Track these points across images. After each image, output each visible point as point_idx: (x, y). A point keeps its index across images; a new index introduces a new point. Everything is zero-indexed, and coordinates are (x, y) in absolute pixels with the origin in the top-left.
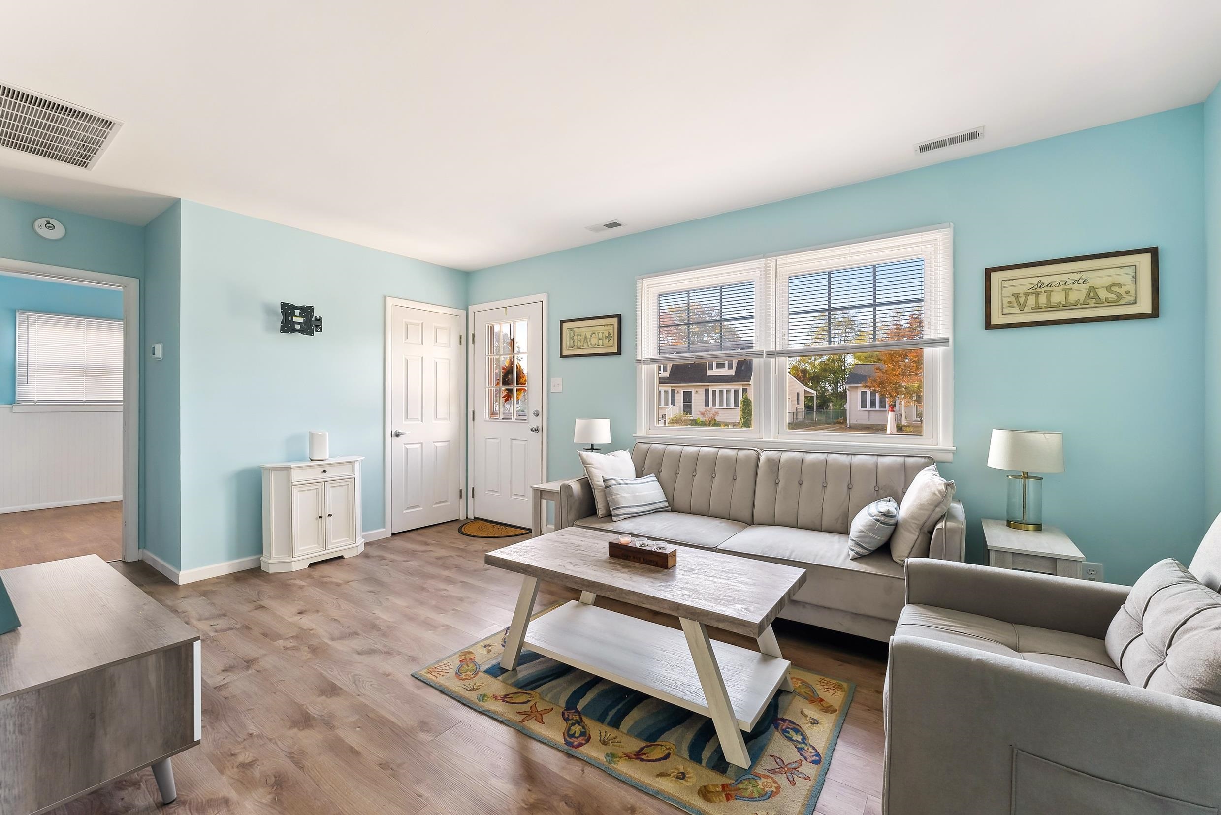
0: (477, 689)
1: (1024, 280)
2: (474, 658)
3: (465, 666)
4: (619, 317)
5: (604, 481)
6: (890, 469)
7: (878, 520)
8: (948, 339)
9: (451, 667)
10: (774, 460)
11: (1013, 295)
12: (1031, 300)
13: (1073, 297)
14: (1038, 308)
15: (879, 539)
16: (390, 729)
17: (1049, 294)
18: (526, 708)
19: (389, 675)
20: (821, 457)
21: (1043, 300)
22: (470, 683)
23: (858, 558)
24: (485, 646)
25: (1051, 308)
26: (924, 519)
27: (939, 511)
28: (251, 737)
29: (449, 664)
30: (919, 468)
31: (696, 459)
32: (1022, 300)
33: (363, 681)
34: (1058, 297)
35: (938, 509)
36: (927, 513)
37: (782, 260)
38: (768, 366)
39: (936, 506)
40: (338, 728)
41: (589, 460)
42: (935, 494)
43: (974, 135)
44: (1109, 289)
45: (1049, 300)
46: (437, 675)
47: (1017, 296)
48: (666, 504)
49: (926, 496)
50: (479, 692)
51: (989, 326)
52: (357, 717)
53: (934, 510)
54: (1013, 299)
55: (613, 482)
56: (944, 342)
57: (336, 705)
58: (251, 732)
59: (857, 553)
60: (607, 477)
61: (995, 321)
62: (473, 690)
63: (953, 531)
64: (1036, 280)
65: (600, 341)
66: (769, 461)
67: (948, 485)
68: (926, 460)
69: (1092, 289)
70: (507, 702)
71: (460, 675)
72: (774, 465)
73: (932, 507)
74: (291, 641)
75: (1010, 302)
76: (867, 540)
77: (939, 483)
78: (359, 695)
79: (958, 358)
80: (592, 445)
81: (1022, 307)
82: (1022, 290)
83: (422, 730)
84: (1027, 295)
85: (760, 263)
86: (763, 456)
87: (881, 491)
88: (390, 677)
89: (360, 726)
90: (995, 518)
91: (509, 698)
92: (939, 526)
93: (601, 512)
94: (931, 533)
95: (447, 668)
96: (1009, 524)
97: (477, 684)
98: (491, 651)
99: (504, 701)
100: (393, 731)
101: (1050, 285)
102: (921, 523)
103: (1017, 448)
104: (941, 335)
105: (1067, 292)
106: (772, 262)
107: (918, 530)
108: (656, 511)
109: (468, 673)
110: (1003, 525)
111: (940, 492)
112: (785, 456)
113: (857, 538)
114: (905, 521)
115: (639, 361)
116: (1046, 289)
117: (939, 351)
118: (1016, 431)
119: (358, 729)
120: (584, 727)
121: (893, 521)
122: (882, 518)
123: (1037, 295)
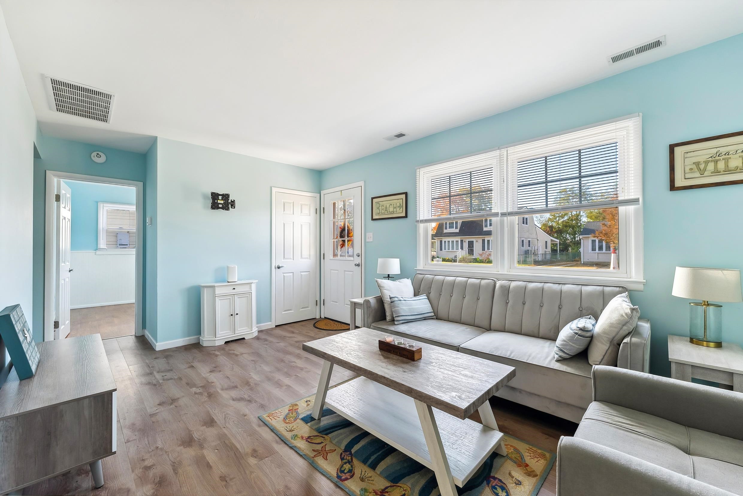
0: (293, 430)
1: (704, 151)
2: (298, 409)
3: (290, 414)
4: (406, 194)
5: (390, 298)
6: (591, 295)
7: (576, 333)
8: (639, 199)
9: (282, 414)
10: (505, 287)
11: (694, 163)
12: (711, 167)
14: (716, 172)
15: (578, 347)
16: (234, 453)
17: (727, 161)
18: (319, 447)
19: (245, 416)
20: (540, 285)
21: (721, 165)
22: (290, 426)
23: (561, 360)
24: (306, 402)
25: (729, 171)
26: (614, 334)
27: (626, 329)
28: (157, 449)
29: (281, 412)
30: (614, 295)
31: (453, 284)
32: (702, 167)
33: (230, 418)
34: (735, 163)
35: (625, 328)
36: (616, 330)
37: (511, 150)
38: (502, 222)
39: (624, 325)
40: (205, 449)
41: (382, 285)
42: (622, 316)
43: (658, 44)
45: (727, 165)
46: (272, 419)
47: (697, 164)
48: (433, 314)
50: (293, 433)
51: (673, 187)
52: (219, 442)
53: (621, 328)
54: (694, 167)
55: (396, 299)
56: (635, 201)
57: (210, 433)
58: (158, 445)
59: (560, 356)
60: (392, 296)
61: (678, 184)
62: (291, 431)
63: (636, 345)
64: (715, 151)
65: (395, 209)
66: (502, 287)
67: (632, 310)
68: (621, 289)
70: (309, 442)
71: (286, 420)
72: (506, 290)
73: (620, 326)
74: (200, 389)
75: (691, 169)
76: (568, 347)
78: (224, 428)
80: (389, 275)
81: (702, 172)
82: (702, 159)
83: (252, 456)
84: (707, 163)
85: (497, 153)
86: (499, 284)
87: (584, 311)
88: (245, 417)
89: (218, 448)
90: (680, 335)
91: (310, 439)
92: (625, 341)
93: (388, 318)
94: (619, 345)
95: (280, 414)
96: (692, 341)
97: (294, 427)
98: (309, 405)
99: (307, 441)
100: (235, 454)
101: (728, 153)
102: (611, 337)
104: (632, 197)
106: (504, 151)
107: (609, 342)
108: (425, 319)
109: (291, 419)
110: (686, 341)
111: (626, 314)
112: (513, 284)
113: (560, 345)
114: (599, 335)
115: (417, 221)
116: (724, 157)
117: (631, 208)
118: (697, 269)
119: (216, 451)
120: (352, 466)
121: (588, 334)
122: (580, 332)
123: (716, 162)
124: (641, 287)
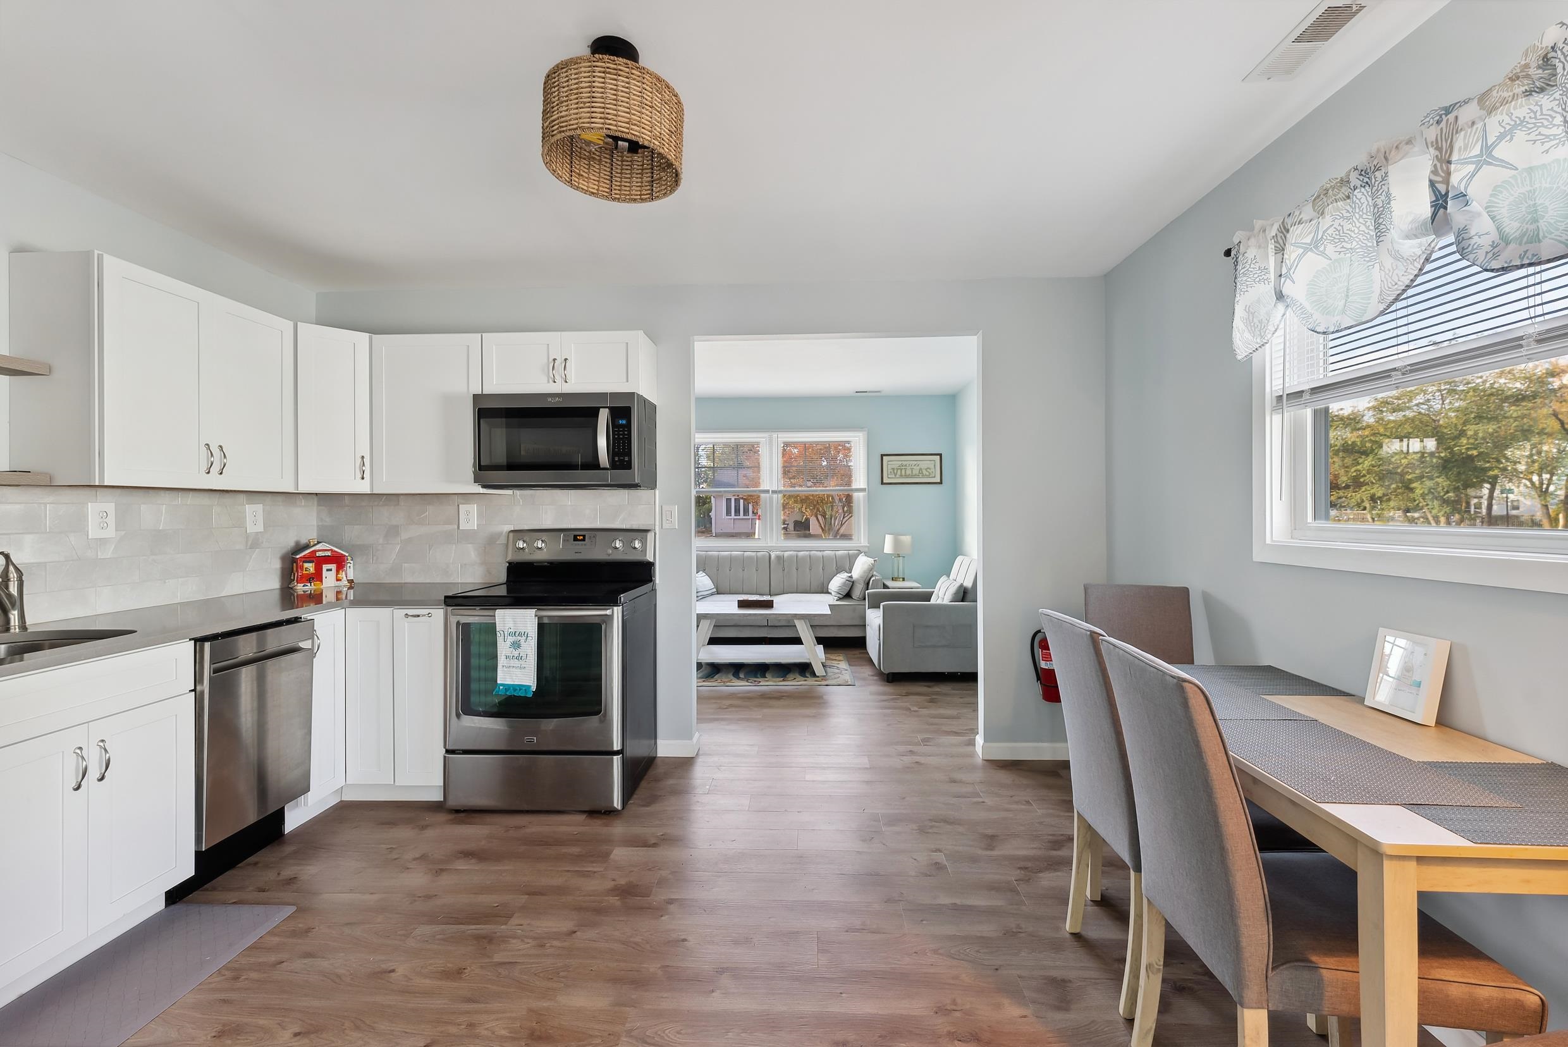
1: (895, 462)
6: (842, 557)
7: (843, 582)
8: (865, 489)
10: (780, 557)
11: (891, 469)
12: (898, 472)
13: (914, 472)
14: (901, 476)
15: (846, 589)
17: (906, 470)
20: (807, 553)
21: (903, 472)
23: (840, 599)
25: (907, 476)
27: (870, 575)
30: (856, 556)
31: (731, 559)
32: (895, 471)
34: (909, 472)
36: (867, 574)
38: (771, 499)
39: (871, 571)
44: (926, 469)
45: (905, 473)
47: (893, 469)
48: (715, 590)
49: (866, 567)
51: (882, 483)
54: (892, 471)
56: (862, 490)
59: (836, 599)
61: (884, 481)
64: (901, 463)
66: (778, 558)
67: (875, 560)
68: (858, 551)
69: (921, 469)
72: (781, 559)
73: (866, 571)
75: (890, 472)
76: (841, 592)
77: (871, 561)
79: (870, 499)
81: (895, 475)
82: (894, 467)
84: (897, 469)
85: (766, 435)
86: (773, 555)
87: (841, 568)
92: (872, 580)
94: (868, 584)
96: (893, 580)
101: (906, 466)
102: (864, 579)
103: (897, 544)
104: (862, 486)
105: (912, 469)
106: (775, 435)
107: (862, 581)
108: (712, 594)
110: (890, 580)
111: (868, 565)
112: (786, 554)
113: (834, 592)
114: (858, 579)
116: (904, 467)
117: (861, 494)
118: (896, 535)
121: (850, 580)
122: (845, 581)
123: (901, 470)
124: (866, 550)
